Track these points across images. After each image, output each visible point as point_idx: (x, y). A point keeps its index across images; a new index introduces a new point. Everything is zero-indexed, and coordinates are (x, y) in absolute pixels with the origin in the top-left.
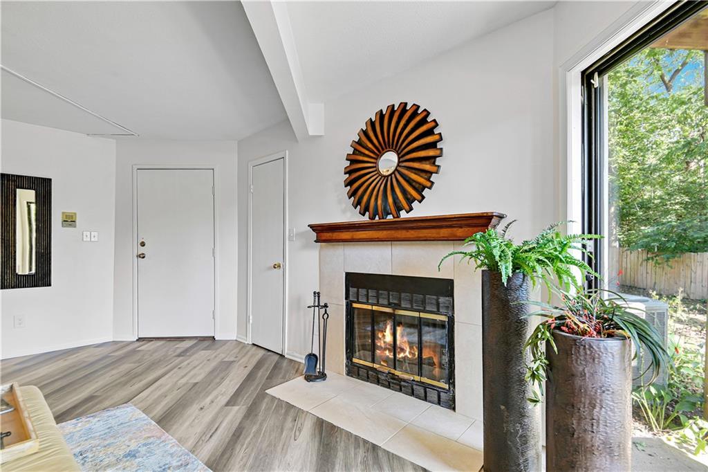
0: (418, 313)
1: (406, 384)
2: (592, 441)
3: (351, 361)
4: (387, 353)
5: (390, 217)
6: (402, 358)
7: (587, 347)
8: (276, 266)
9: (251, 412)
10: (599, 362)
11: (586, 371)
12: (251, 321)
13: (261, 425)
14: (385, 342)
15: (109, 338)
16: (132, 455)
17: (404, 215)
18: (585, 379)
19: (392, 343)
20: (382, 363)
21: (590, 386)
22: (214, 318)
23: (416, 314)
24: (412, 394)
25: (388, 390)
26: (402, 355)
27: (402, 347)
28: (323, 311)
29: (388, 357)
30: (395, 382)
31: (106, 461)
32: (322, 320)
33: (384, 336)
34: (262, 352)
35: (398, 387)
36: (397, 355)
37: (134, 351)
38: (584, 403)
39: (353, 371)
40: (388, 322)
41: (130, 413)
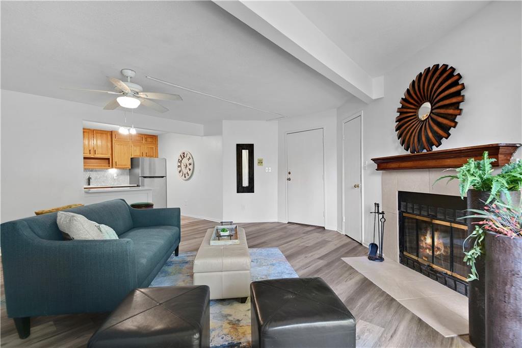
0: (449, 223)
1: (441, 276)
2: (504, 308)
3: (403, 253)
4: (428, 251)
5: (425, 151)
6: (439, 255)
7: (501, 241)
8: (356, 186)
9: (329, 265)
10: (510, 253)
11: (500, 259)
12: (344, 220)
13: (331, 271)
14: (426, 243)
15: (276, 220)
16: (273, 265)
17: (435, 149)
18: (500, 264)
19: (431, 244)
20: (424, 258)
21: (503, 269)
22: (324, 216)
23: (448, 224)
24: (445, 284)
25: (428, 278)
26: (438, 253)
27: (439, 246)
28: (381, 216)
29: (428, 254)
30: (432, 272)
31: (264, 264)
32: (380, 223)
33: (425, 239)
34: (350, 240)
35: (435, 277)
36: (435, 253)
37: (285, 228)
38: (499, 281)
39: (404, 261)
40: (428, 228)
41: (277, 251)
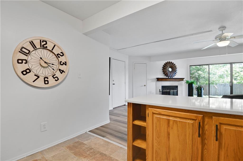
0: (173, 91)
8: (145, 86)
